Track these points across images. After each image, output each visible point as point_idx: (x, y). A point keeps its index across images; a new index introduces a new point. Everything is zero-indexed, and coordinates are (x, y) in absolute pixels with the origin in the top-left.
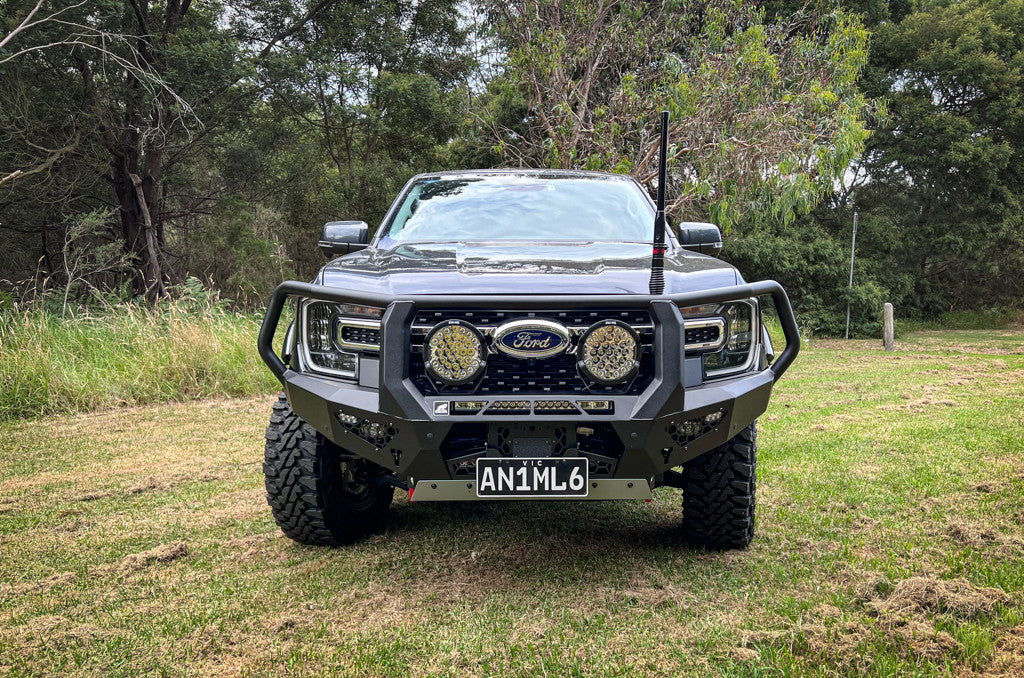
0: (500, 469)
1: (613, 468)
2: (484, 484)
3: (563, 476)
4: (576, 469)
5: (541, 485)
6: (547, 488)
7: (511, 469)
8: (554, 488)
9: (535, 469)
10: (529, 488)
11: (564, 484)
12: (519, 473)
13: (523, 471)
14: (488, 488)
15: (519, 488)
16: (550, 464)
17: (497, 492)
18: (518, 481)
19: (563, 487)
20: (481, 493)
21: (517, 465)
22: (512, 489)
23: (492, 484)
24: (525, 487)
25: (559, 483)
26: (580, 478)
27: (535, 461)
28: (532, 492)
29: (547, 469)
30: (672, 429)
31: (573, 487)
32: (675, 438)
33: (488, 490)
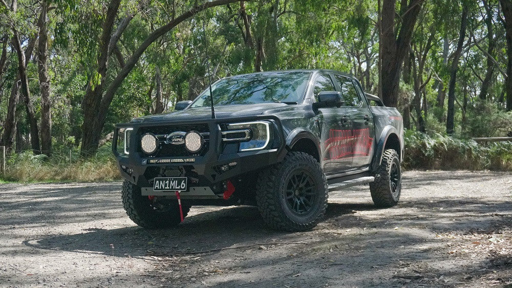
0: (161, 181)
2: (156, 186)
3: (179, 184)
4: (183, 181)
5: (172, 187)
6: (174, 188)
7: (164, 181)
8: (176, 188)
9: (171, 181)
11: (179, 186)
12: (166, 183)
13: (168, 182)
15: (166, 188)
16: (175, 179)
17: (159, 189)
18: (166, 186)
19: (179, 188)
20: (155, 189)
21: (166, 180)
22: (164, 188)
23: (158, 186)
24: (168, 188)
25: (177, 186)
26: (184, 184)
27: (171, 178)
28: (169, 189)
29: (174, 181)
30: (214, 168)
31: (182, 188)
32: (217, 171)
33: (157, 189)
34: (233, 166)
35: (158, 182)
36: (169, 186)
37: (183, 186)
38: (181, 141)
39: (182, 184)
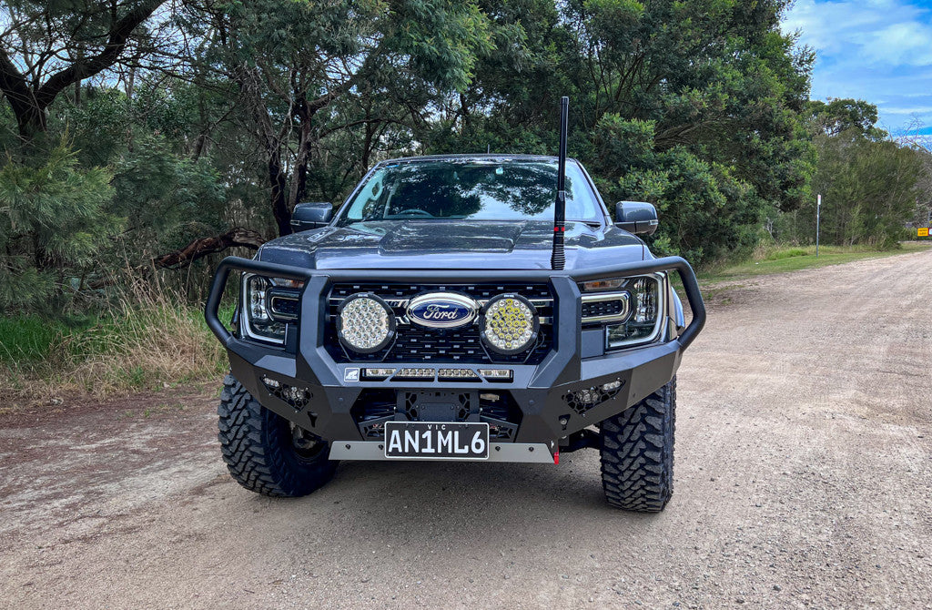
0: (407, 432)
1: (514, 432)
2: (392, 446)
3: (465, 441)
4: (478, 433)
5: (445, 448)
6: (450, 451)
7: (417, 432)
8: (457, 450)
9: (440, 433)
11: (467, 447)
12: (424, 436)
13: (428, 434)
14: (395, 450)
15: (424, 450)
16: (453, 428)
17: (403, 454)
18: (423, 443)
19: (466, 450)
20: (390, 454)
21: (423, 429)
22: (417, 451)
23: (399, 446)
24: (429, 450)
25: (461, 447)
26: (481, 442)
27: (440, 426)
28: (436, 454)
29: (450, 433)
30: (569, 398)
31: (475, 450)
32: (571, 405)
33: (395, 452)
35: (395, 433)
36: (434, 445)
37: (478, 446)
38: (452, 319)
39: (475, 439)
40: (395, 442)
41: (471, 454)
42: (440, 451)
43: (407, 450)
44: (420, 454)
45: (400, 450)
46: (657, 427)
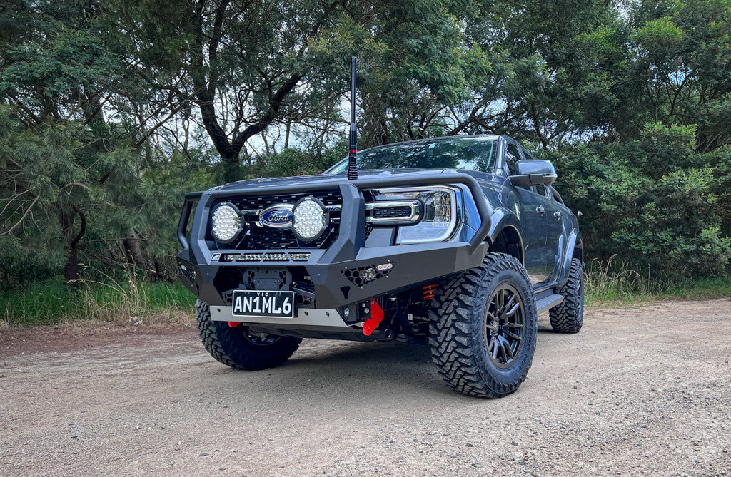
0: (245, 298)
1: (313, 300)
2: (237, 307)
3: (279, 305)
4: (287, 299)
5: (267, 310)
6: (269, 312)
7: (251, 298)
8: (274, 312)
9: (264, 298)
10: (259, 311)
11: (280, 309)
12: (255, 301)
13: (257, 299)
14: (238, 310)
15: (254, 311)
16: (272, 295)
17: (242, 313)
18: (254, 307)
19: (279, 311)
20: (235, 313)
21: (254, 295)
22: (250, 311)
23: (240, 307)
24: (257, 311)
25: (277, 309)
26: (289, 305)
27: (264, 293)
28: (261, 314)
29: (270, 298)
30: (347, 273)
31: (285, 311)
32: (351, 280)
33: (238, 312)
34: (385, 272)
35: (239, 298)
36: (260, 307)
37: (287, 308)
38: (284, 221)
39: (285, 304)
40: (238, 305)
41: (282, 314)
42: (263, 312)
43: (244, 311)
44: (252, 314)
45: (241, 311)
46: (465, 316)
